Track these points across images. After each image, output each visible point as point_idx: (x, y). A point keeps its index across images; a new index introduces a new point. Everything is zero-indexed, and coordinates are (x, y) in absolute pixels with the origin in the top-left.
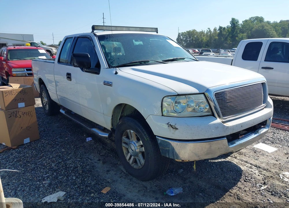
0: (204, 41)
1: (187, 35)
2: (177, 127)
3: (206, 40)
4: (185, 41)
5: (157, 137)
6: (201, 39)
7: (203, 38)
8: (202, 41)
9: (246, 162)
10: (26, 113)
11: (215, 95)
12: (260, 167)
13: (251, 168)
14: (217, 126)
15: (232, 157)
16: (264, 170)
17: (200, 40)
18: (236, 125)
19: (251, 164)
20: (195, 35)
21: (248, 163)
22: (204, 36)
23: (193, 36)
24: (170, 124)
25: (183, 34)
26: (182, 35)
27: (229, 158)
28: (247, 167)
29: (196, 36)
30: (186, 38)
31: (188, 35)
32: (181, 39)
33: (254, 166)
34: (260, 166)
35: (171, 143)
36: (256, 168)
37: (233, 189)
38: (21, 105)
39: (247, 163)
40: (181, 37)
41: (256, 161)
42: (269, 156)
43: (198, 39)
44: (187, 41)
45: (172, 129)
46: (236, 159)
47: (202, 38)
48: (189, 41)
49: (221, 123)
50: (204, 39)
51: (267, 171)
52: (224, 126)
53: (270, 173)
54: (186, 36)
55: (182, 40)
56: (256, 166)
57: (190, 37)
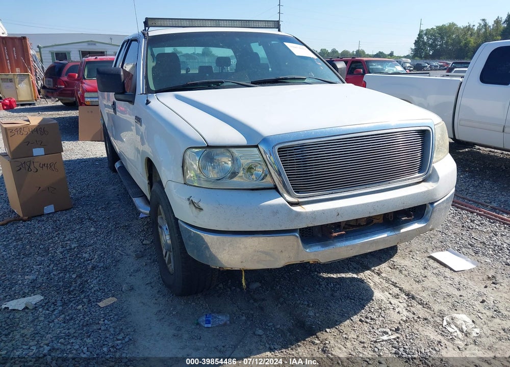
0: (470, 45)
1: (437, 35)
2: (202, 207)
3: (475, 43)
4: (431, 46)
5: (179, 221)
6: (464, 42)
7: (469, 39)
8: (466, 45)
9: (394, 284)
10: (46, 165)
11: (278, 152)
12: (413, 298)
13: (397, 296)
14: (276, 210)
15: (373, 271)
16: (419, 303)
17: (462, 44)
18: (323, 210)
19: (401, 289)
20: (453, 34)
21: (397, 287)
22: (471, 35)
23: (449, 36)
24: (192, 200)
25: (428, 32)
26: (426, 34)
27: (368, 272)
28: (390, 294)
29: (456, 36)
30: (435, 40)
31: (439, 34)
32: (423, 41)
33: (404, 294)
34: (416, 295)
35: (204, 237)
36: (406, 297)
37: (326, 331)
38: (38, 152)
39: (394, 286)
40: (423, 39)
41: (416, 286)
42: (448, 279)
43: (460, 42)
44: (436, 45)
45: (194, 208)
46: (378, 277)
47: (467, 38)
48: (440, 45)
49: (286, 205)
50: (470, 41)
51: (423, 307)
52: (292, 210)
53: (428, 311)
54: (435, 36)
55: (424, 44)
56: (408, 295)
57: (442, 38)
